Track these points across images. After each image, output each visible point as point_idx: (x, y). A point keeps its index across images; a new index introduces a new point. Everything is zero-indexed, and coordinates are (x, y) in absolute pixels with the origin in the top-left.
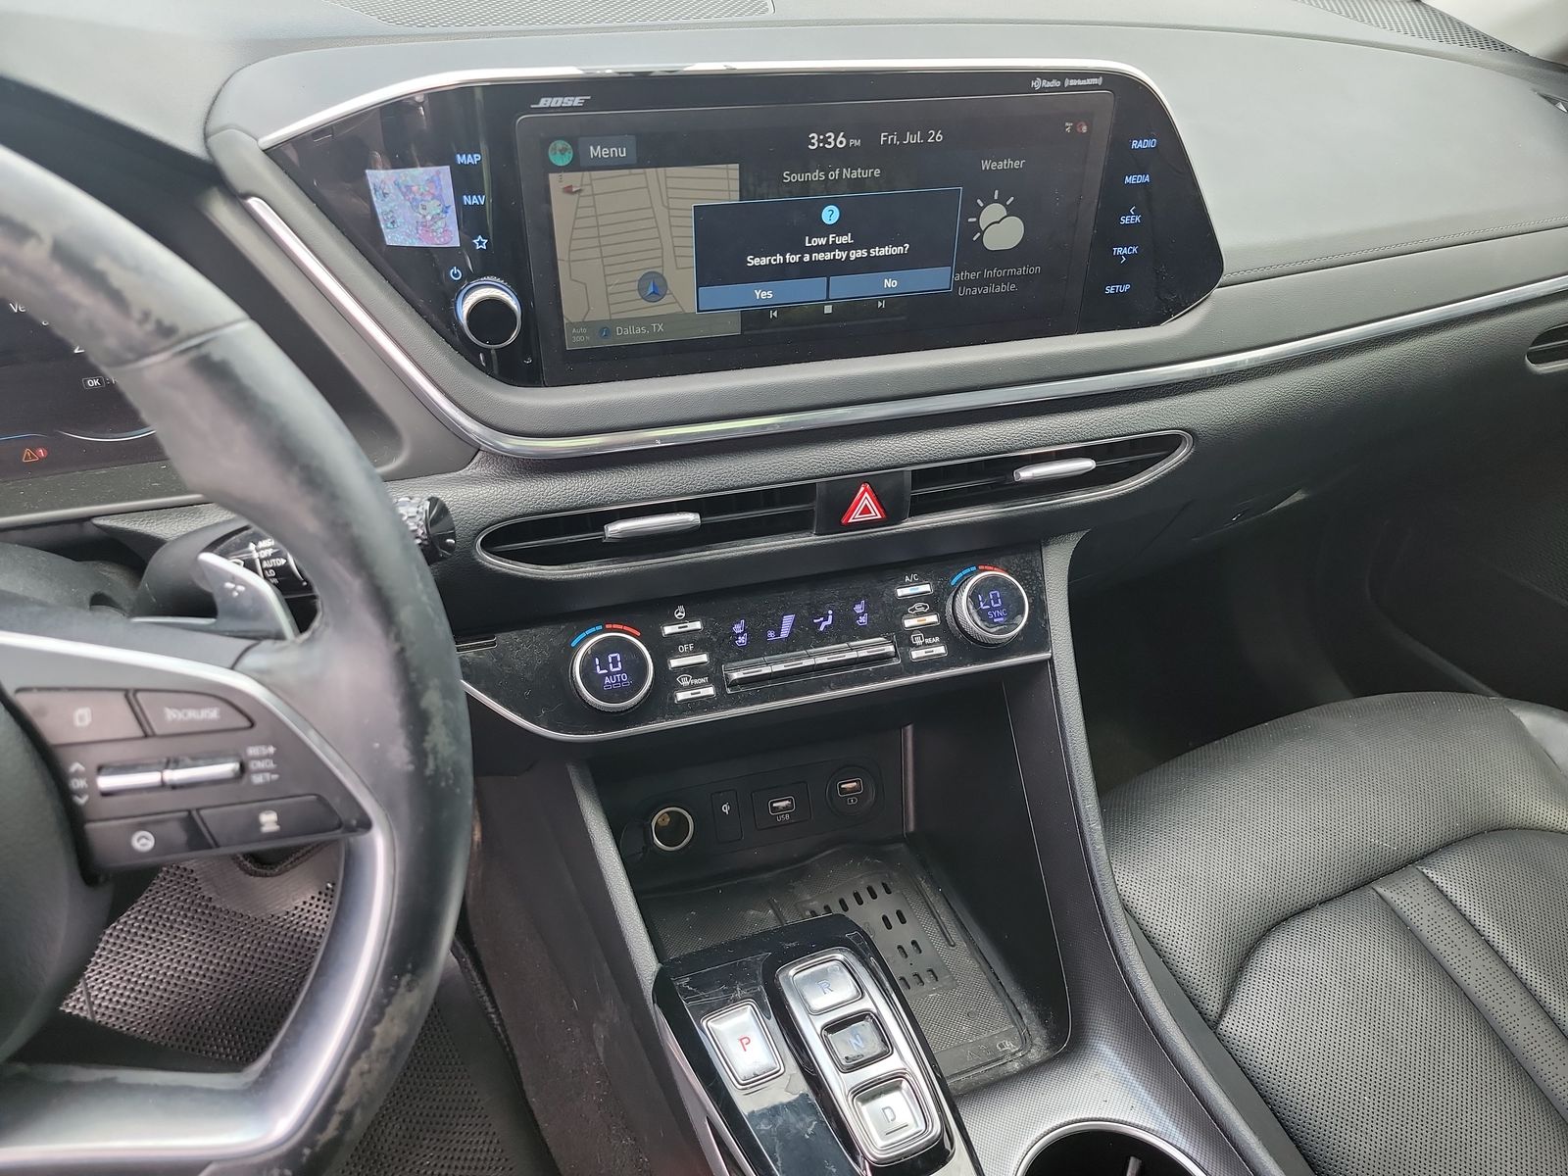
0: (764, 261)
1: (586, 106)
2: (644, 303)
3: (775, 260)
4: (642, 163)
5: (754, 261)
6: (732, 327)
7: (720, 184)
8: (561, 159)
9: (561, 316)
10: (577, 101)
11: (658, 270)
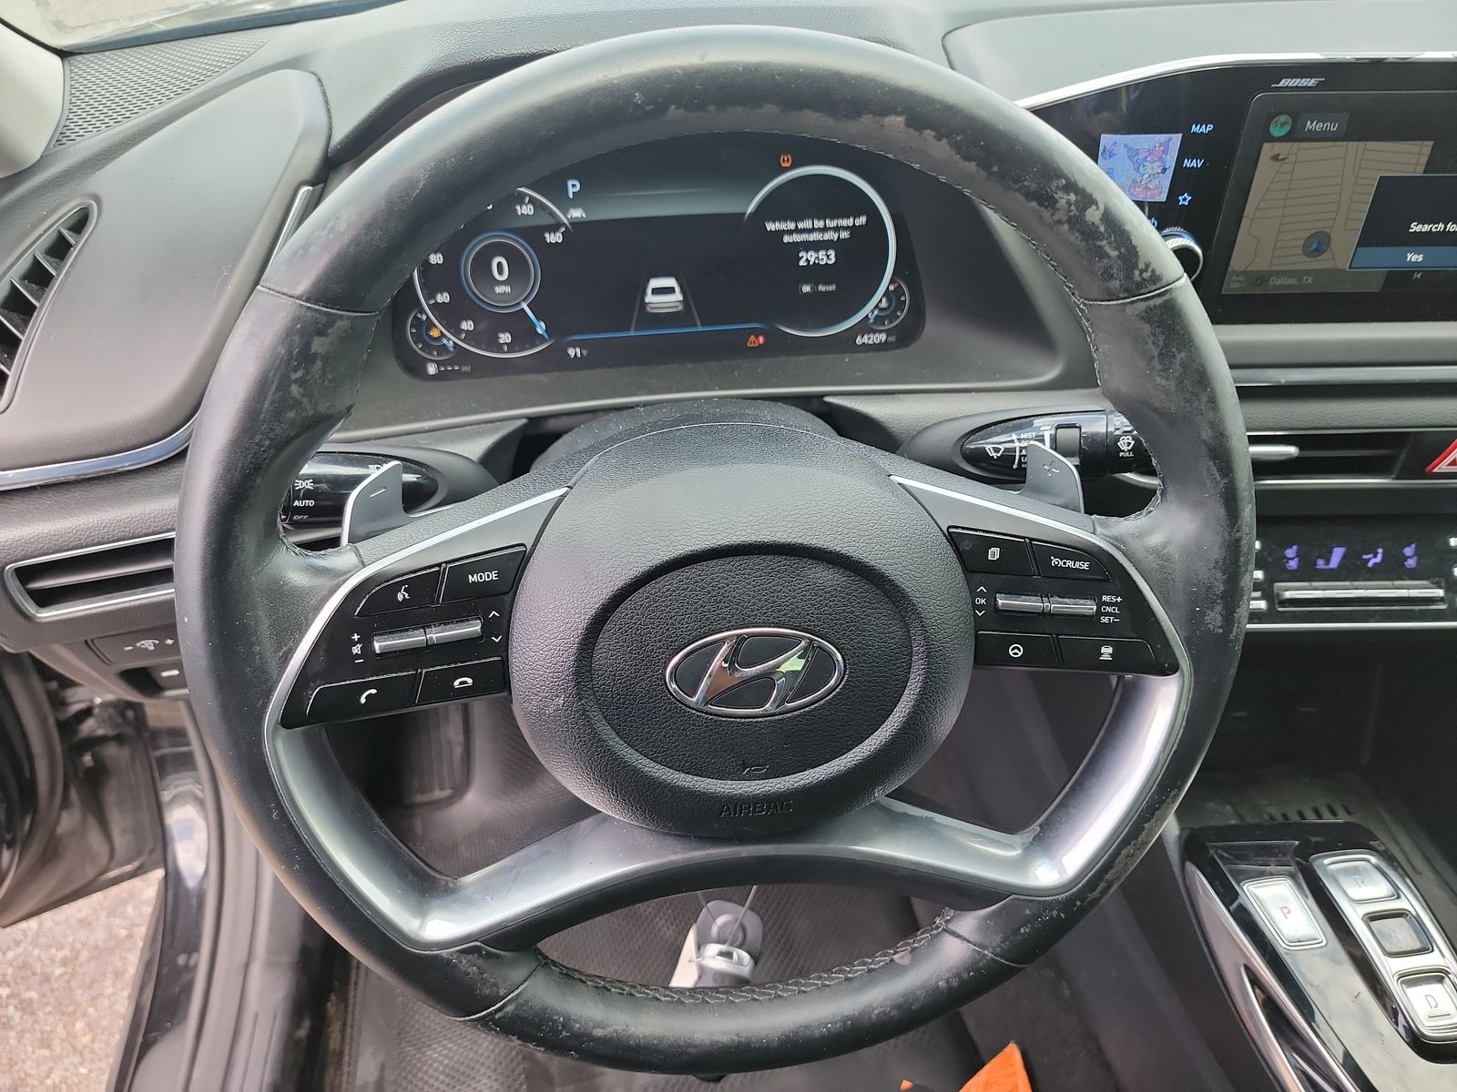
0: (1426, 228)
1: (1318, 87)
2: (1304, 258)
3: (1436, 228)
4: (1346, 136)
5: (1416, 228)
6: (1376, 286)
7: (1408, 158)
8: (1276, 131)
9: (1228, 264)
10: (1312, 82)
11: (1328, 230)
